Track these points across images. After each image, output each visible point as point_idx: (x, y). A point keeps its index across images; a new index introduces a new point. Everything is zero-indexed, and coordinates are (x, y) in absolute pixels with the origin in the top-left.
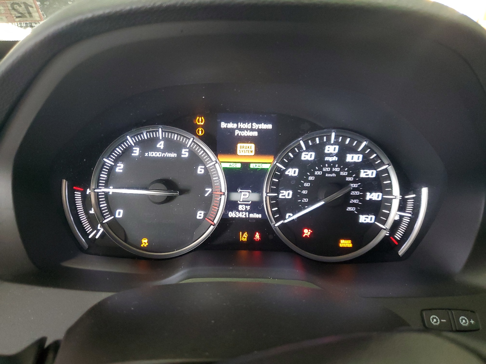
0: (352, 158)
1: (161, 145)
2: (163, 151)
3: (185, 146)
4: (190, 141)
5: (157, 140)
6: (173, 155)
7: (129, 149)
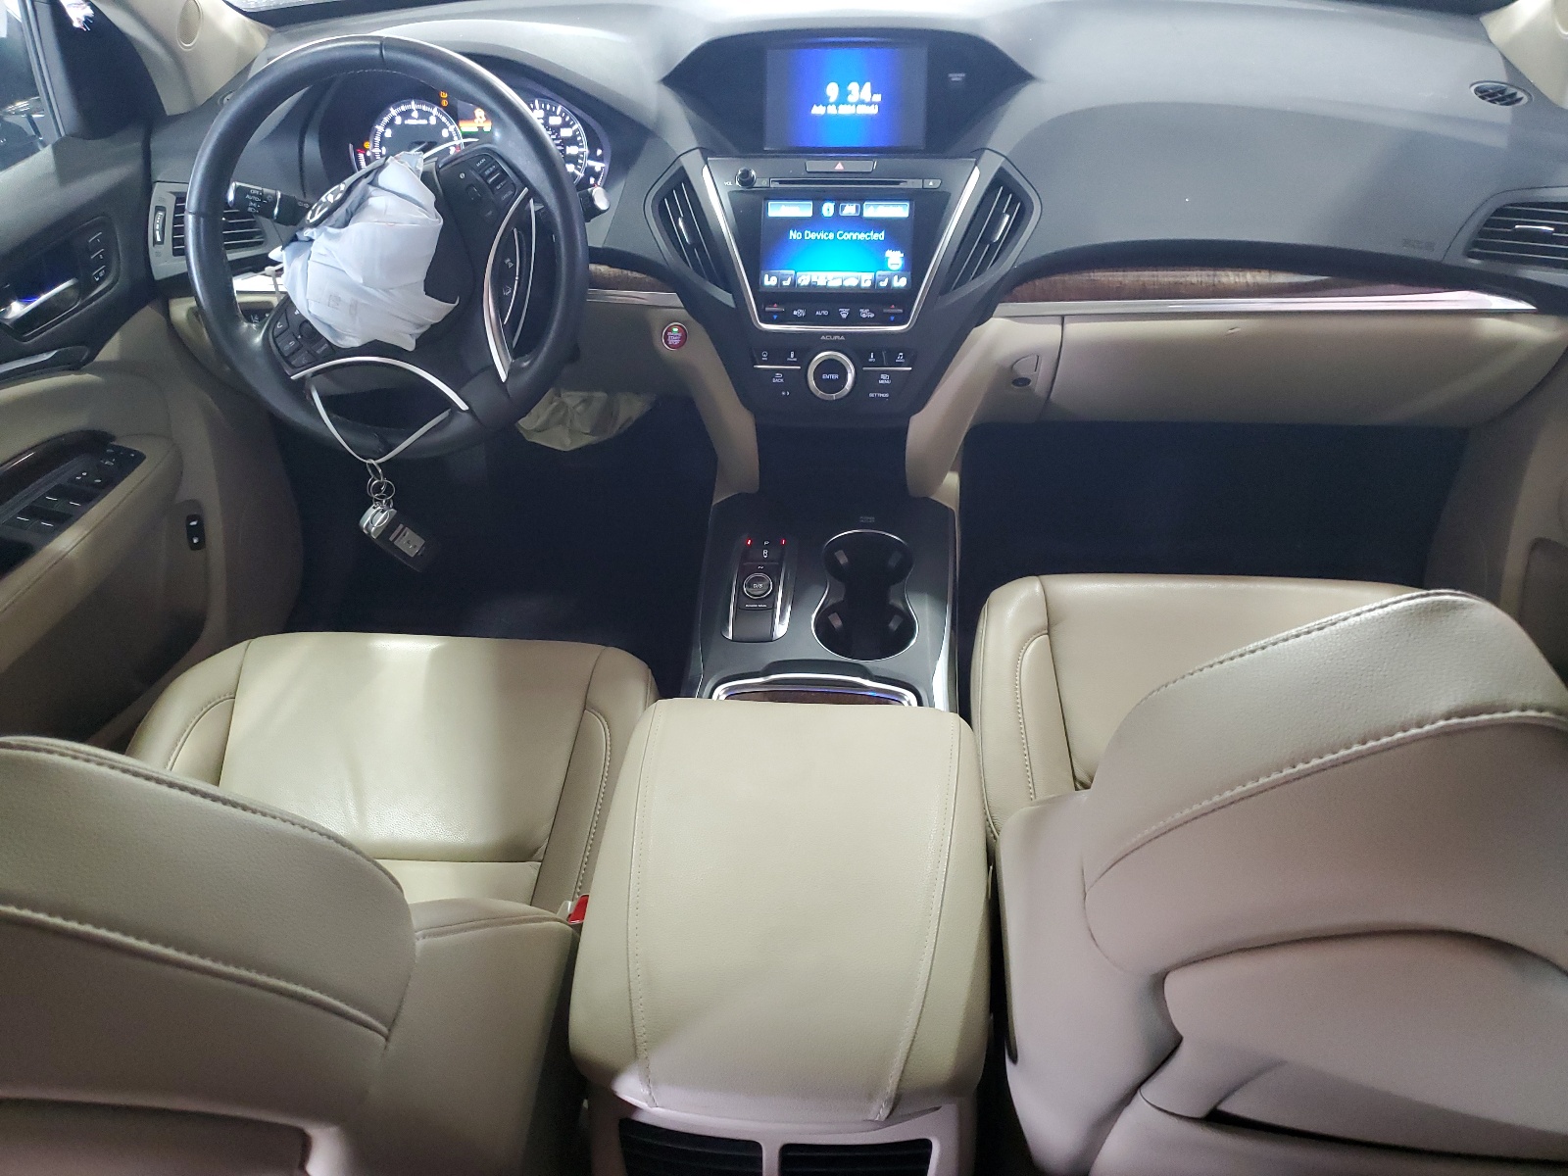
0: (555, 121)
1: (415, 114)
2: (418, 119)
3: (431, 114)
4: (435, 111)
5: (411, 111)
6: (424, 122)
7: (392, 119)
